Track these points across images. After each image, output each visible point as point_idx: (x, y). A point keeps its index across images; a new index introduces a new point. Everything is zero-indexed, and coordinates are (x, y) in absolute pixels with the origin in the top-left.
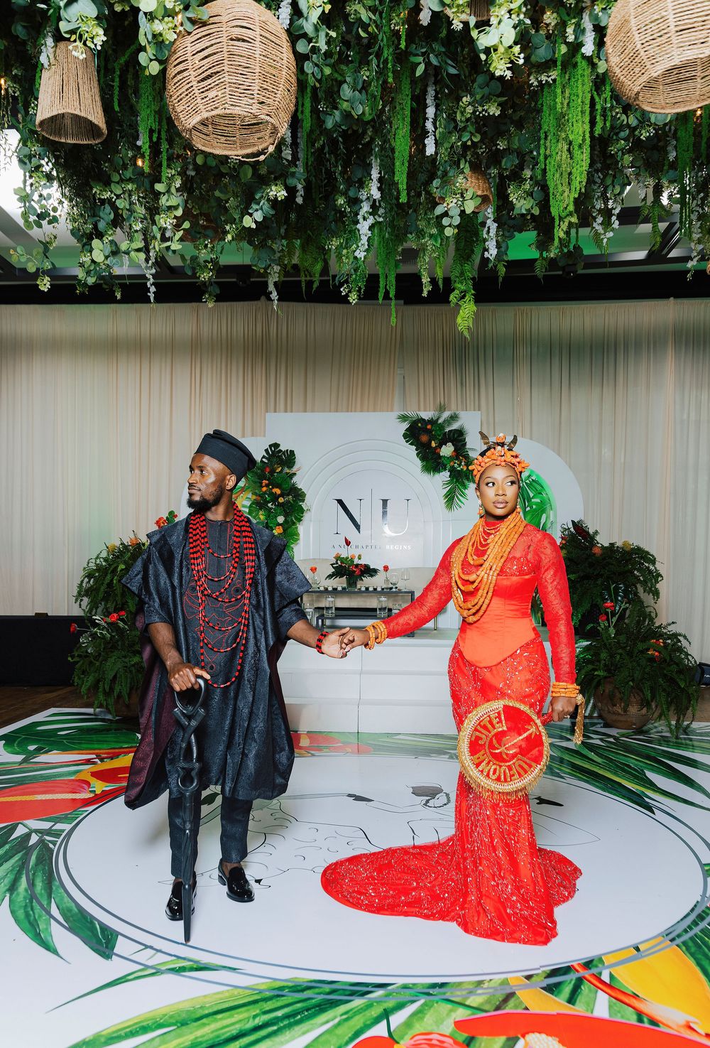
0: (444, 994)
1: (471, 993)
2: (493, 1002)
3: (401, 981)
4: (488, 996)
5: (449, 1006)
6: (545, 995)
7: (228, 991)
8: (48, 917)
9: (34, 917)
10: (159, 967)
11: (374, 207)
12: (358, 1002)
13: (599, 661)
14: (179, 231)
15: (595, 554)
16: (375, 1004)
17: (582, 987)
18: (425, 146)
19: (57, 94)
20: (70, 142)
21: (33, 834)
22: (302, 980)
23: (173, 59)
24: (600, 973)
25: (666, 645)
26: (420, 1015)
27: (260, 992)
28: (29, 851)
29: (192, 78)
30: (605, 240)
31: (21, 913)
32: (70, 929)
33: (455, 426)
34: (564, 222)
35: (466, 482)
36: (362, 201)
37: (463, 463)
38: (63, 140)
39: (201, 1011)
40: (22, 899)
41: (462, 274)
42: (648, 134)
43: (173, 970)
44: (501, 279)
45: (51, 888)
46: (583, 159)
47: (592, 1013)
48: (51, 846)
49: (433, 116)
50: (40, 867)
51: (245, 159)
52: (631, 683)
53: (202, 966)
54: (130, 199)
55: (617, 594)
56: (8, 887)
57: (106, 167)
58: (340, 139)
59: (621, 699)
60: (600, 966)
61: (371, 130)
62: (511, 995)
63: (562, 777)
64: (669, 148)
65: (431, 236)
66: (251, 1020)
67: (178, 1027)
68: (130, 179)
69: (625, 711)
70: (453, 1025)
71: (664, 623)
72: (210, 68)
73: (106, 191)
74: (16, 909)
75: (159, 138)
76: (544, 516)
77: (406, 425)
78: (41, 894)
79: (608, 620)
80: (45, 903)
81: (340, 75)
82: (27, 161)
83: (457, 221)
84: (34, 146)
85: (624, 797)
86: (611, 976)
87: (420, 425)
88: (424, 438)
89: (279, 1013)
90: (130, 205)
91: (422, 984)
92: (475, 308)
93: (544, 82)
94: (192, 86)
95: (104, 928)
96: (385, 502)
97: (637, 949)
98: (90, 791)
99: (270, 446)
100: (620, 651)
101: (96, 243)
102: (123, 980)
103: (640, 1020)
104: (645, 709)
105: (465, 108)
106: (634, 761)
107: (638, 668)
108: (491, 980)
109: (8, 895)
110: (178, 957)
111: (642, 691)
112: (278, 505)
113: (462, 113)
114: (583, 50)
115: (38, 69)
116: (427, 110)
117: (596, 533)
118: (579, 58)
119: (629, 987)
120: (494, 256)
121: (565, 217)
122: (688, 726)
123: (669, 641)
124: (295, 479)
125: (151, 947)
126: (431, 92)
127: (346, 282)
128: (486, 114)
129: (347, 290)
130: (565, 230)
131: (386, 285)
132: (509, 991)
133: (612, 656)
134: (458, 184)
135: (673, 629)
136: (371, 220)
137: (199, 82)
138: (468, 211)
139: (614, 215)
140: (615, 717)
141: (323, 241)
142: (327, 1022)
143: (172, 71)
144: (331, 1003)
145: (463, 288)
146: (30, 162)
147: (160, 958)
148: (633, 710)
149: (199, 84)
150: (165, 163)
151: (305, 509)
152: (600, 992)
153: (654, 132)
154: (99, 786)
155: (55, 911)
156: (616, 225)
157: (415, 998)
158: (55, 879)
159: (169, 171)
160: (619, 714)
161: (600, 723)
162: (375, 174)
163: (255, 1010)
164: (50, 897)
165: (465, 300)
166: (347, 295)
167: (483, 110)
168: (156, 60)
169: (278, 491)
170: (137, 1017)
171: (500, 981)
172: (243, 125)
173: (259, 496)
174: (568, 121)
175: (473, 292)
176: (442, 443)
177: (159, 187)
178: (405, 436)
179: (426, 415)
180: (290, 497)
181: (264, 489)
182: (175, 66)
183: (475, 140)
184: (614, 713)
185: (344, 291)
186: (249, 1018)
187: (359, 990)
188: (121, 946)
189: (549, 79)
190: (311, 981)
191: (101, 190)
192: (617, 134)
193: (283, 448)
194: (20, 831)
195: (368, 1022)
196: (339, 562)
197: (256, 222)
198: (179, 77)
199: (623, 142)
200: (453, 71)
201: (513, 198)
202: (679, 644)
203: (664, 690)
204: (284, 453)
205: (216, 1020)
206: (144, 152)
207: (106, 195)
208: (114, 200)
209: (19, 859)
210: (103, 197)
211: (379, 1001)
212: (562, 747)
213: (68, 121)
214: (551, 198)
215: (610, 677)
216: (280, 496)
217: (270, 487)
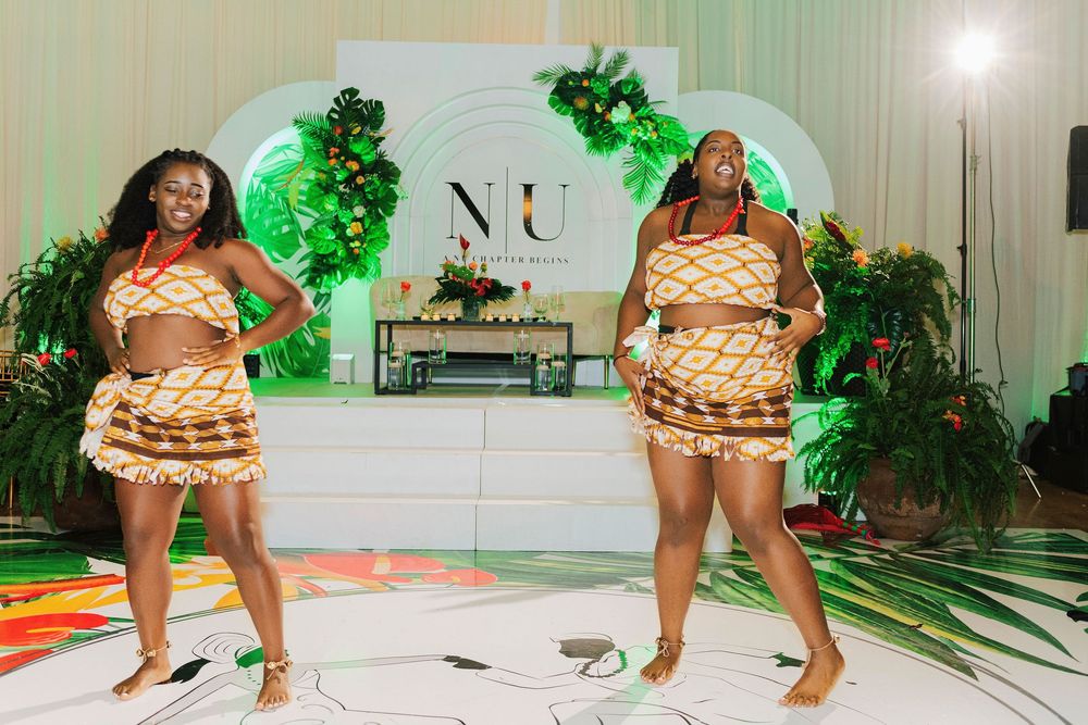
13: (866, 433)
37: (650, 129)
55: (890, 327)
79: (880, 366)
85: (921, 650)
87: (571, 82)
88: (583, 102)
96: (528, 189)
99: (343, 93)
106: (926, 590)
112: (355, 189)
124: (383, 146)
133: (886, 422)
140: (890, 521)
151: (399, 195)
160: (896, 516)
169: (354, 166)
173: (325, 172)
176: (611, 104)
178: (552, 103)
180: (376, 175)
181: (333, 161)
184: (888, 514)
193: (363, 96)
196: (450, 275)
204: (366, 104)
216: (358, 173)
217: (343, 158)
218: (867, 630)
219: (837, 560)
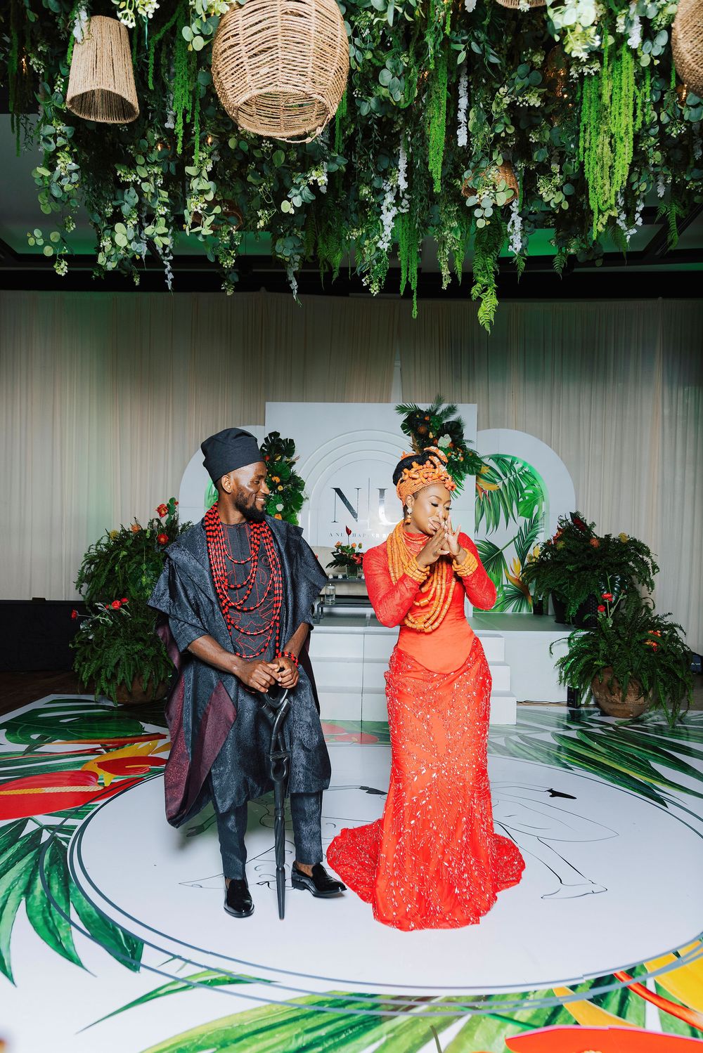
0: (491, 1007)
1: (517, 1006)
2: (542, 1017)
3: (444, 994)
4: (536, 1009)
5: (498, 1021)
6: (593, 1008)
7: (265, 1007)
8: (68, 923)
9: (54, 923)
10: (189, 980)
11: (398, 199)
12: (402, 1019)
13: (598, 652)
14: (209, 216)
15: (593, 546)
16: (421, 1020)
17: (630, 998)
18: (457, 137)
19: (91, 70)
20: (99, 121)
21: (44, 831)
22: (340, 994)
23: (222, 33)
24: (645, 982)
25: (663, 636)
26: (469, 1032)
27: (299, 1008)
28: (41, 849)
29: (243, 53)
30: (628, 237)
31: (39, 919)
32: (92, 937)
33: (452, 418)
34: (603, 215)
35: (462, 473)
36: (385, 192)
37: (460, 455)
38: (92, 119)
39: (239, 1030)
40: (39, 904)
41: (484, 267)
42: (679, 132)
43: (204, 983)
44: (520, 274)
45: (68, 891)
46: (625, 152)
47: (644, 1027)
48: (64, 843)
49: (465, 107)
50: (55, 867)
51: (290, 141)
52: (630, 673)
53: (235, 978)
54: (155, 182)
55: (613, 585)
56: (22, 890)
57: (132, 150)
58: (375, 126)
59: (619, 689)
60: (643, 973)
61: (402, 119)
62: (557, 1010)
63: (570, 768)
64: (696, 147)
65: (451, 229)
66: (294, 1040)
67: (218, 1050)
68: (156, 162)
69: (623, 700)
70: (505, 1043)
71: (661, 615)
72: (263, 43)
73: (130, 174)
74: (34, 914)
75: (192, 120)
76: (536, 507)
77: (404, 416)
78: (58, 897)
79: (606, 610)
80: (63, 908)
81: (379, 60)
82: (52, 141)
83: (489, 213)
84: (59, 125)
85: (634, 789)
86: (657, 986)
87: (418, 416)
88: (422, 430)
89: (323, 1032)
90: (155, 189)
91: (466, 997)
92: (497, 302)
93: (586, 74)
94: (242, 63)
95: (128, 936)
96: (382, 491)
97: (677, 955)
98: (99, 784)
99: (270, 435)
100: (619, 641)
101: (119, 227)
102: (154, 995)
103: (695, 1035)
104: (642, 698)
105: (501, 99)
106: (636, 751)
107: (637, 659)
108: (535, 991)
109: (24, 899)
110: (209, 969)
111: (640, 681)
112: (277, 493)
113: (498, 104)
114: (629, 42)
115: (70, 44)
116: (460, 101)
117: (593, 525)
118: (623, 51)
119: (678, 998)
120: (518, 250)
121: (606, 211)
122: (684, 715)
123: (666, 632)
124: (294, 468)
125: (180, 957)
126: (464, 83)
127: (368, 272)
128: (527, 105)
129: (368, 281)
130: (604, 223)
131: (408, 278)
132: (556, 1004)
133: (610, 646)
134: (490, 176)
135: (669, 620)
136: (394, 211)
137: (249, 58)
138: (500, 204)
139: (638, 212)
140: (612, 706)
141: (344, 232)
142: (374, 1042)
143: (219, 46)
144: (376, 1020)
145: (485, 281)
146: (56, 142)
147: (190, 970)
148: (631, 699)
149: (251, 60)
150: (197, 145)
151: (304, 497)
152: (648, 1003)
153: (685, 129)
154: (108, 779)
155: (75, 917)
156: (639, 222)
157: (461, 1013)
158: (71, 881)
159: (201, 154)
160: (617, 703)
161: (597, 712)
162: (402, 164)
163: (296, 1028)
164: (68, 901)
165: (486, 294)
166: (368, 286)
167: (523, 101)
168: (201, 35)
169: (277, 479)
170: (172, 1038)
171: (545, 993)
172: (287, 107)
174: (610, 113)
175: (495, 286)
176: (439, 435)
177: (190, 170)
178: (403, 427)
179: (424, 407)
180: (290, 485)
182: (224, 41)
183: (509, 132)
184: (612, 702)
185: (365, 283)
186: (291, 1038)
187: (403, 1004)
188: (148, 956)
189: (591, 72)
190: (351, 995)
191: (125, 173)
192: (647, 131)
193: (282, 437)
194: (31, 827)
195: (417, 1042)
196: (340, 551)
197: (294, 207)
198: (229, 52)
199: (653, 139)
200: (494, 60)
201: (542, 192)
202: (675, 634)
203: (662, 680)
204: (283, 442)
205: (257, 1041)
206: (177, 133)
207: (131, 178)
208: (139, 183)
209: (32, 859)
210: (128, 180)
211: (424, 1016)
212: (564, 736)
213: (98, 99)
214: (590, 191)
215: (608, 667)
216: (279, 484)
217: (270, 475)
218: (602, 776)
219: (580, 730)
